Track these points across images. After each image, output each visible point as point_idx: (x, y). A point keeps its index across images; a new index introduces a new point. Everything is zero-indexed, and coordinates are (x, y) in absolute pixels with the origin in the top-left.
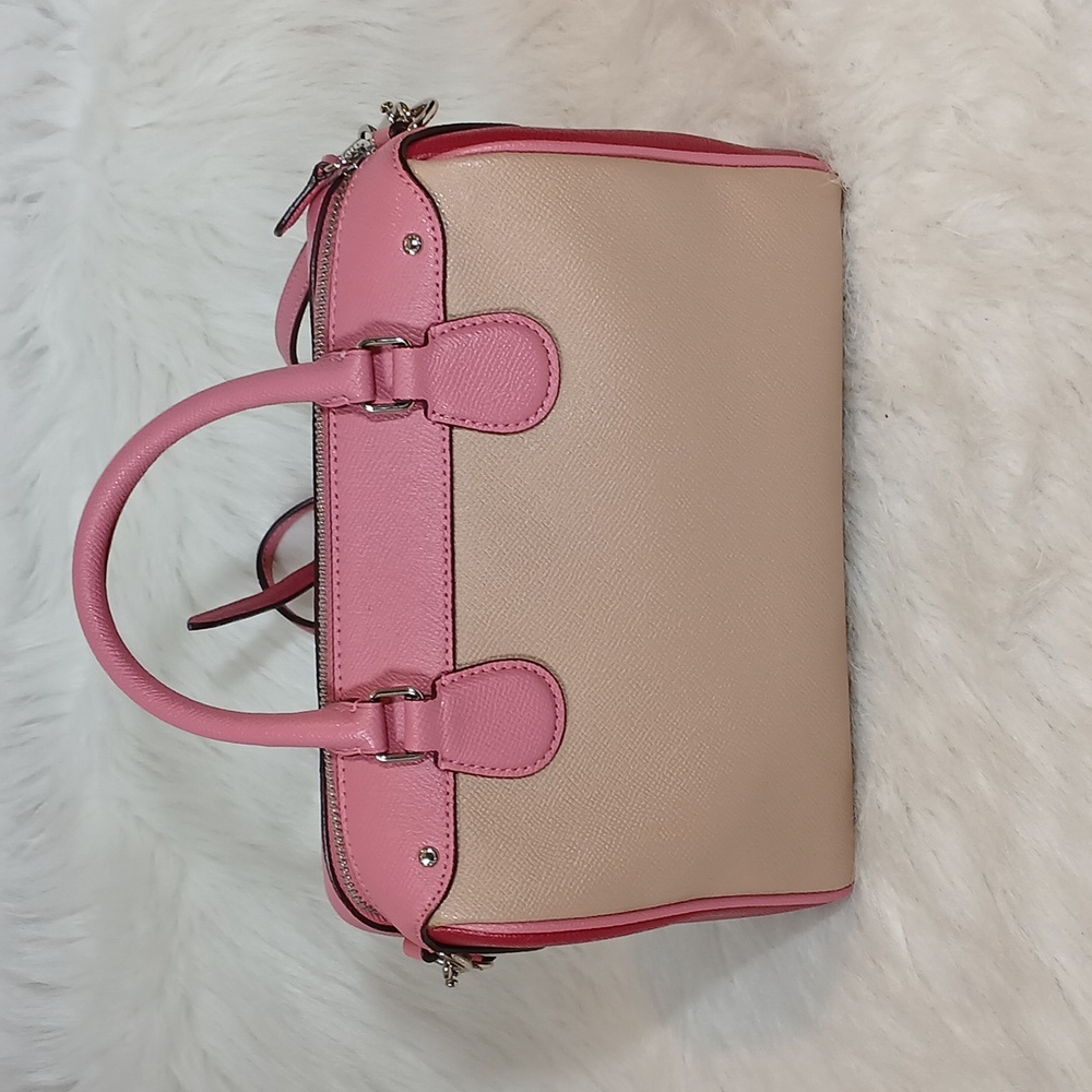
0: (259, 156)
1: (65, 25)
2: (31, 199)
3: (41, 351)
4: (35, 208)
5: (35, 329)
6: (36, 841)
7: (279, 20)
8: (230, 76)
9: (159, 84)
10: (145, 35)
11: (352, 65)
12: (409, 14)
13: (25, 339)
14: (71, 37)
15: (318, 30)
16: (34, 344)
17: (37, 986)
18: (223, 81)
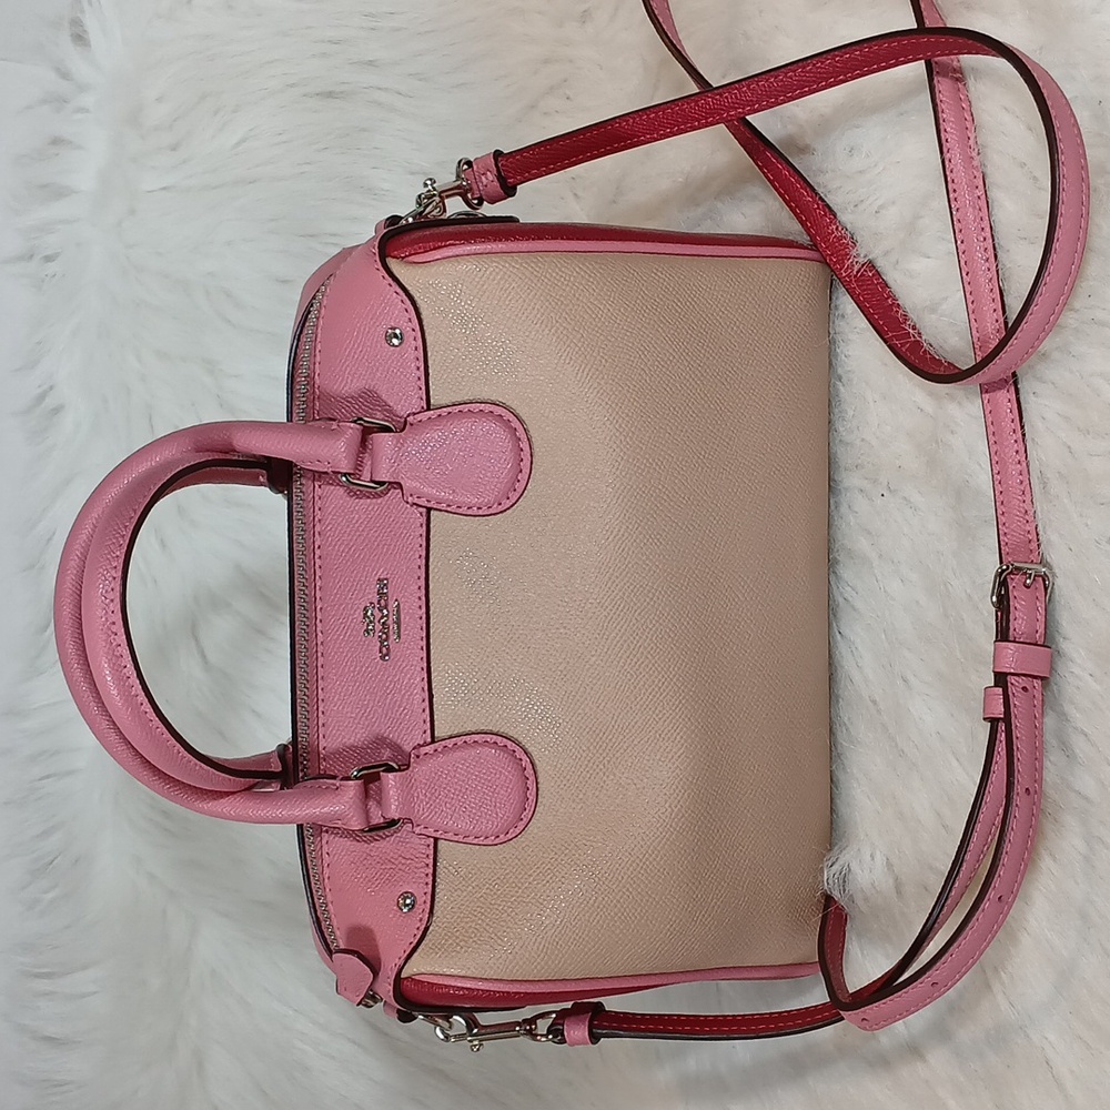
0: (273, 220)
1: (83, 88)
2: (48, 259)
3: (57, 410)
4: (52, 267)
5: (51, 388)
6: (50, 895)
7: (292, 85)
8: (243, 140)
9: (174, 148)
10: (159, 100)
11: (364, 130)
12: (420, 80)
13: (41, 397)
14: (88, 100)
15: (330, 95)
16: (49, 402)
17: (50, 1040)
18: (238, 144)
